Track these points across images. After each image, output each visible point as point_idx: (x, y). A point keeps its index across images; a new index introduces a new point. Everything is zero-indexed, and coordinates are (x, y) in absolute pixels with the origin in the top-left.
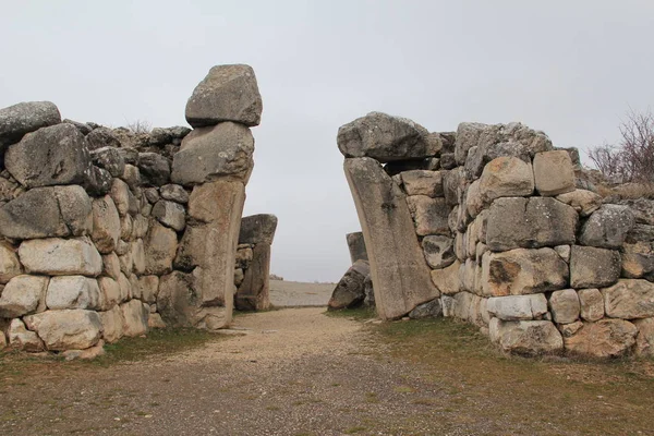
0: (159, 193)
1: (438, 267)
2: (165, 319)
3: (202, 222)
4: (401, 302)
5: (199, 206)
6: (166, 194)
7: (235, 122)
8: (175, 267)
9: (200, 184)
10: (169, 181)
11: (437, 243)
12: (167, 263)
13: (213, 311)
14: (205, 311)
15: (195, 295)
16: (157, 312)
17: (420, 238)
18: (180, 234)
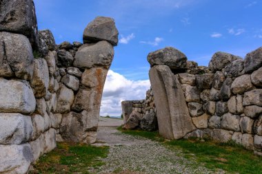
0: (66, 71)
1: (195, 116)
2: (63, 138)
3: (89, 87)
4: (181, 132)
5: (87, 79)
6: (70, 71)
7: (108, 41)
8: (72, 110)
9: (89, 68)
10: (72, 65)
11: (195, 106)
12: (67, 107)
13: (91, 133)
14: (87, 134)
15: (82, 125)
16: (60, 133)
17: (187, 103)
18: (75, 93)
